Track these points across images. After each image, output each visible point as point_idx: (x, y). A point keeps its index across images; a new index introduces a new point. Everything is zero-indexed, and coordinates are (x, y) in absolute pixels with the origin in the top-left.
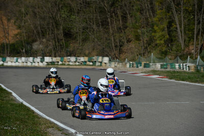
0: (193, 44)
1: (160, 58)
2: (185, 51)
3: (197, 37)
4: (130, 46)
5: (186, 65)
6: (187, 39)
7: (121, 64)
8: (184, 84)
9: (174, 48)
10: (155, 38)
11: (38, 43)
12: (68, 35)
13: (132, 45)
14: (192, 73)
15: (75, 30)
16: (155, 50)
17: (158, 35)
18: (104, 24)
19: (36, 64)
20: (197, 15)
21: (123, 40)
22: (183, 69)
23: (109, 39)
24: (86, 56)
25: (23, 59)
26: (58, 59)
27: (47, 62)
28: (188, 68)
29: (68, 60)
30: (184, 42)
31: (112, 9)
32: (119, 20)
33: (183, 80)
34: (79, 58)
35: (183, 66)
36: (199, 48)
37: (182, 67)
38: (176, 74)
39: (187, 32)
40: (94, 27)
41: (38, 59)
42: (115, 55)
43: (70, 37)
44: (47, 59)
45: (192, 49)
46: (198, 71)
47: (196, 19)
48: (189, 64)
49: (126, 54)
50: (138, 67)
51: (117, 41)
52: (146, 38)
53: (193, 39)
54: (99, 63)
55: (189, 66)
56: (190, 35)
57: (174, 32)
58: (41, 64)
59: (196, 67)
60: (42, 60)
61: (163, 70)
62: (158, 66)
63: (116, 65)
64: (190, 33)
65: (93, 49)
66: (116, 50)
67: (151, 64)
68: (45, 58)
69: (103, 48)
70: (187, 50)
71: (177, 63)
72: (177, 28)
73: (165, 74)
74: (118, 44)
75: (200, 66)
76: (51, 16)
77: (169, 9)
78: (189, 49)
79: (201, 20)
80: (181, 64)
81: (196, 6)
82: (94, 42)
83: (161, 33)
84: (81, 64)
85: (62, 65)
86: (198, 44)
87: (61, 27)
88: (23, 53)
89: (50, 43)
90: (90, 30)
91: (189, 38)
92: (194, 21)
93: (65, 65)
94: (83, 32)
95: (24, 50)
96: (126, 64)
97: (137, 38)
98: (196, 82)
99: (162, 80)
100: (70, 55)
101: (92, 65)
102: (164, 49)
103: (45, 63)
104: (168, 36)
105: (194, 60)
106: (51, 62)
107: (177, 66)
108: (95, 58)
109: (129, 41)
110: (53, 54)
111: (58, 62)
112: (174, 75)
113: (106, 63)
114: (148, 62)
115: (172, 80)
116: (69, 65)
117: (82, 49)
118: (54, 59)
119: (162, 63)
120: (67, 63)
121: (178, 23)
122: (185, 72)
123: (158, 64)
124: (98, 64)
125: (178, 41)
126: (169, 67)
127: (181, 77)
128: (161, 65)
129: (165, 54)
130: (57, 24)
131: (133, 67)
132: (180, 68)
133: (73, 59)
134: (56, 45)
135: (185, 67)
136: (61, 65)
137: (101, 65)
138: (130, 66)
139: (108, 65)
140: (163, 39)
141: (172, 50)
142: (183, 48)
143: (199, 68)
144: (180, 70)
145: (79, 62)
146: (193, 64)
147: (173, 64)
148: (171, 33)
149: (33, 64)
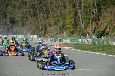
0: (89, 27)
1: (69, 36)
3: (92, 23)
4: (51, 28)
5: (86, 40)
6: (86, 24)
7: (45, 39)
8: (87, 53)
9: (78, 29)
10: (66, 23)
13: (52, 28)
14: (90, 45)
15: (17, 19)
16: (66, 31)
17: (68, 21)
18: (35, 15)
20: (92, 9)
21: (47, 25)
22: (84, 42)
23: (38, 24)
24: (23, 34)
28: (87, 42)
29: (11, 37)
30: (84, 26)
33: (86, 50)
34: (18, 36)
35: (84, 40)
37: (83, 41)
38: (80, 46)
39: (86, 20)
42: (42, 34)
43: (14, 23)
45: (89, 30)
48: (88, 39)
49: (49, 33)
50: (55, 41)
51: (43, 25)
53: (90, 24)
54: (31, 39)
55: (88, 41)
56: (88, 22)
57: (78, 19)
59: (93, 41)
61: (71, 43)
64: (88, 20)
66: (43, 31)
67: (63, 39)
69: (34, 30)
70: (86, 30)
72: (79, 17)
73: (73, 46)
74: (44, 28)
75: (95, 40)
76: (2, 10)
79: (94, 12)
80: (83, 39)
81: (91, 4)
82: (29, 26)
84: (20, 39)
86: (93, 27)
90: (26, 19)
94: (22, 20)
96: (48, 39)
97: (56, 24)
98: (95, 51)
102: (72, 30)
107: (80, 40)
108: (28, 36)
109: (50, 26)
112: (79, 47)
113: (35, 39)
114: (62, 38)
115: (78, 50)
117: (21, 31)
119: (71, 39)
121: (80, 14)
122: (85, 44)
123: (68, 39)
124: (30, 39)
125: (80, 25)
126: (75, 41)
128: (70, 40)
129: (72, 33)
131: (52, 41)
132: (82, 42)
134: (5, 28)
135: (85, 41)
137: (32, 40)
138: (50, 40)
139: (37, 40)
140: (71, 24)
141: (77, 31)
142: (83, 30)
143: (94, 42)
144: (82, 43)
145: (18, 38)
146: (90, 39)
147: (78, 39)
148: (76, 20)
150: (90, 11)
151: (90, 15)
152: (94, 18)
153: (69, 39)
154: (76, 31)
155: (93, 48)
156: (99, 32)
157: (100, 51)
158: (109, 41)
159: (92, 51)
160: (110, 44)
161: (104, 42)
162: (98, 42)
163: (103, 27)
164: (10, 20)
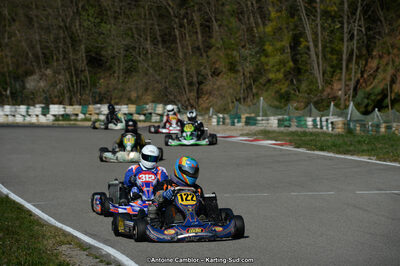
0: (340, 80)
1: (277, 107)
2: (325, 93)
3: (347, 66)
4: (218, 83)
5: (327, 120)
6: (329, 69)
8: (324, 157)
9: (304, 86)
10: (267, 67)
11: (36, 77)
12: (96, 61)
13: (222, 81)
14: (339, 135)
15: (110, 52)
16: (267, 91)
17: (272, 61)
18: (168, 39)
19: (34, 120)
20: (349, 23)
21: (203, 72)
22: (322, 128)
23: (178, 70)
24: (133, 103)
25: (7, 108)
26: (77, 108)
27: (54, 116)
28: (330, 125)
29: (97, 111)
30: (324, 75)
31: (182, 12)
32: (197, 32)
33: (322, 149)
34: (119, 107)
35: (321, 121)
36: (352, 87)
37: (319, 123)
38: (307, 138)
39: (329, 56)
40: (148, 46)
41: (37, 109)
42: (189, 100)
43: (100, 66)
44: (56, 109)
45: (339, 89)
46: (350, 131)
47: (345, 30)
48: (332, 119)
49: (211, 98)
50: (233, 124)
51: (193, 72)
52: (249, 67)
53: (341, 69)
54: (158, 117)
55: (332, 123)
56: (335, 62)
57: (304, 55)
58: (43, 120)
59: (346, 125)
60: (45, 112)
61: (282, 129)
62: (273, 122)
64: (335, 57)
65: (146, 90)
66: (190, 91)
67: (259, 118)
68: (51, 106)
69: (166, 88)
70: (328, 90)
71: (310, 116)
72: (308, 48)
73: (287, 138)
74: (195, 79)
75: (354, 121)
76: (62, 24)
77: (293, 11)
78: (332, 89)
79: (355, 33)
80: (318, 119)
81: (346, 6)
82: (147, 74)
83: (277, 58)
85: (86, 120)
86: (350, 79)
87: (83, 47)
88: (7, 97)
89: (60, 77)
91: (332, 67)
92: (342, 33)
93: (89, 120)
94: (126, 56)
95: (8, 92)
96: (210, 118)
97: (232, 68)
98: (347, 152)
99: (281, 150)
100: (100, 102)
101: (144, 121)
102: (284, 88)
103: (50, 117)
104: (291, 64)
105: (342, 110)
106: (63, 115)
107: (309, 121)
108: (149, 107)
109: (216, 73)
110: (67, 100)
111: (77, 115)
112: (304, 140)
114: (253, 115)
115: (300, 150)
116: (98, 120)
117: (123, 90)
118: (70, 110)
119: (280, 117)
120: (94, 117)
121: (310, 39)
122: (325, 133)
123: (272, 118)
124: (155, 118)
125: (311, 74)
126: (294, 124)
127: (319, 144)
128: (279, 120)
129: (284, 98)
130: (74, 41)
131: (224, 123)
132: (315, 125)
134: (72, 81)
135: (324, 123)
136: (83, 120)
138: (218, 122)
140: (282, 70)
141: (299, 91)
142: (320, 87)
143: (351, 126)
144: (315, 130)
146: (340, 119)
147: (303, 119)
148: (299, 56)
149: (28, 119)
150: (342, 27)
151: (342, 40)
152: (355, 50)
153: (277, 118)
154: (297, 93)
155: (346, 143)
156: (370, 94)
157: (363, 151)
158: (394, 125)
159: (339, 152)
160: (396, 132)
161: (378, 126)
162: (363, 126)
163: (384, 79)
164: (87, 56)
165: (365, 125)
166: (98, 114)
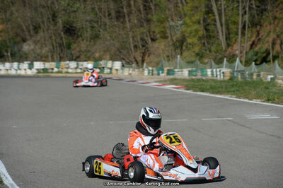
2: (227, 52)
5: (220, 71)
7: (137, 70)
10: (186, 35)
11: (29, 42)
12: (70, 30)
16: (188, 51)
19: (23, 72)
20: (243, 3)
25: (8, 65)
26: (53, 64)
27: (37, 70)
29: (67, 66)
34: (81, 63)
37: (215, 73)
41: (25, 65)
42: (135, 58)
44: (38, 65)
45: (236, 49)
46: (231, 79)
47: (240, 7)
48: (224, 70)
51: (137, 38)
53: (238, 35)
54: (109, 71)
55: (223, 73)
56: (235, 30)
57: (213, 26)
58: (29, 72)
59: (232, 73)
60: (31, 67)
62: (186, 73)
63: (131, 72)
64: (234, 27)
67: (176, 70)
68: (35, 63)
69: (119, 50)
71: (211, 67)
74: (139, 43)
75: (238, 71)
76: (45, 4)
78: (232, 49)
80: (214, 70)
85: (59, 72)
87: (60, 21)
88: (8, 57)
90: (101, 25)
92: (238, 10)
93: (61, 72)
94: (91, 27)
95: (9, 54)
96: (143, 70)
99: (175, 91)
100: (71, 60)
103: (34, 71)
106: (43, 69)
107: (209, 72)
108: (102, 63)
109: (154, 40)
111: (53, 69)
113: (117, 70)
114: (172, 68)
116: (67, 73)
117: (90, 51)
118: (48, 65)
119: (190, 69)
120: (65, 70)
121: (216, 14)
122: (218, 81)
123: (185, 70)
124: (107, 71)
125: (218, 39)
126: (199, 73)
128: (189, 71)
129: (200, 56)
131: (152, 75)
132: (212, 74)
133: (73, 64)
134: (53, 45)
135: (218, 73)
136: (57, 72)
137: (111, 73)
138: (149, 73)
139: (120, 72)
140: (197, 36)
141: (210, 51)
143: (235, 74)
144: (213, 78)
145: (81, 69)
146: (229, 70)
147: (205, 70)
148: (209, 26)
149: (19, 72)
150: (238, 6)
151: (238, 15)
152: (247, 22)
154: (208, 52)
156: (257, 53)
158: (262, 73)
160: (263, 79)
161: (252, 74)
163: (267, 42)
164: (64, 27)
165: (243, 74)
166: (68, 68)
